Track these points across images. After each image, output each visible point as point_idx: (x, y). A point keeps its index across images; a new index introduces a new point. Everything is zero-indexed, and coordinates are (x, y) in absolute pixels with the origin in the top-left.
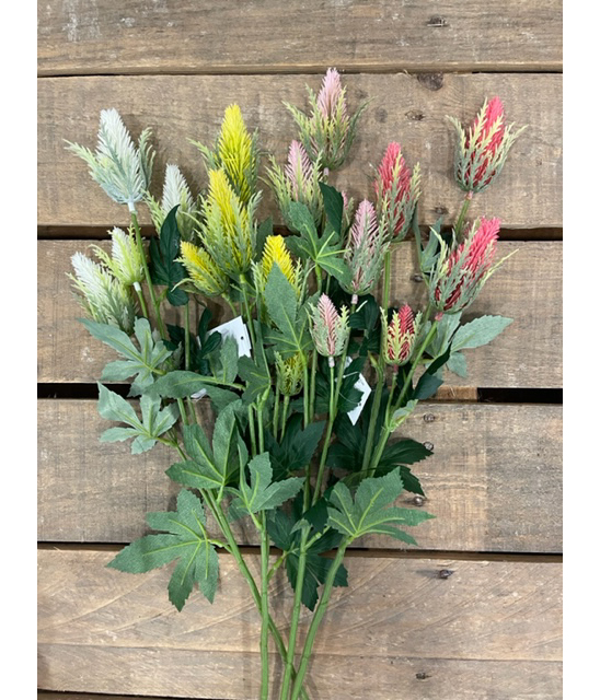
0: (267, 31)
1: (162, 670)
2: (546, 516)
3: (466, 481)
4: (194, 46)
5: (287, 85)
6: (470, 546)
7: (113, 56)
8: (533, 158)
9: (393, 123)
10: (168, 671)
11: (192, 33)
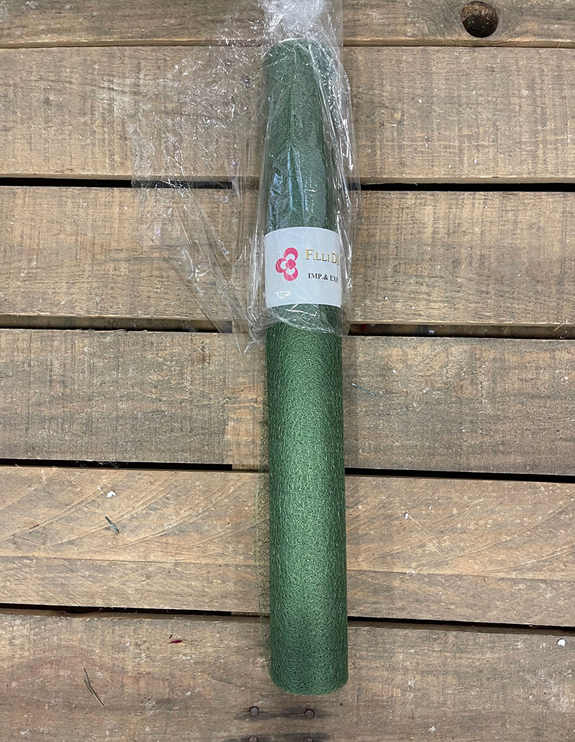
0: (148, 12)
1: (36, 578)
2: (387, 436)
4: (86, 24)
5: (164, 55)
7: (18, 33)
8: (377, 120)
10: (43, 579)
11: (86, 14)
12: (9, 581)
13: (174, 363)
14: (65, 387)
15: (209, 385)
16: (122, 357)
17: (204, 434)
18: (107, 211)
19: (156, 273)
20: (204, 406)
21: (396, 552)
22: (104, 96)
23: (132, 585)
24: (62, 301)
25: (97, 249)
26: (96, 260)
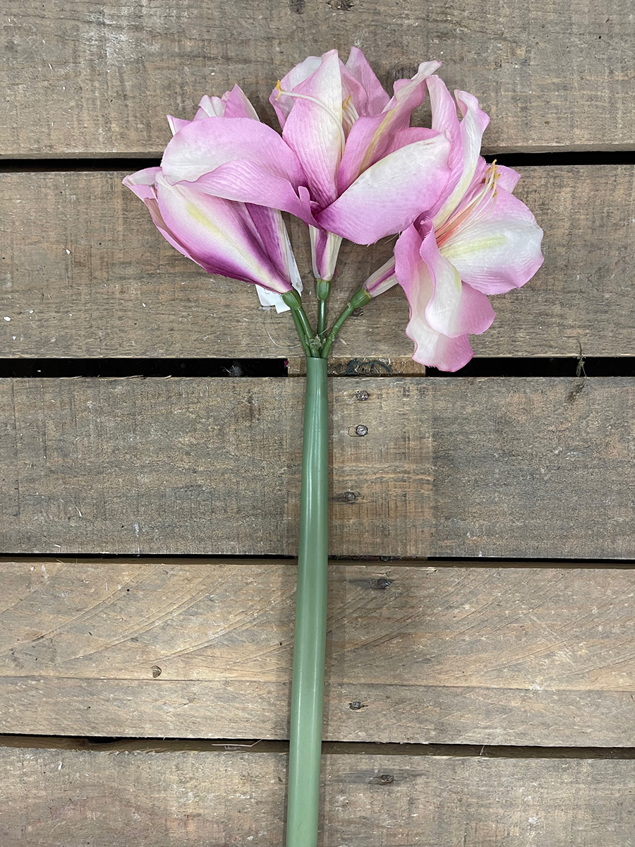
1: (47, 702)
2: (504, 514)
3: (409, 473)
6: (412, 551)
8: (491, 59)
9: (312, 13)
10: (56, 703)
12: (12, 706)
13: (211, 420)
14: (66, 456)
15: (260, 448)
16: (140, 414)
17: (256, 516)
18: (105, 206)
19: (179, 295)
20: (255, 478)
21: (515, 663)
22: (92, 34)
23: (171, 710)
24: (51, 338)
25: (96, 261)
26: (95, 278)
